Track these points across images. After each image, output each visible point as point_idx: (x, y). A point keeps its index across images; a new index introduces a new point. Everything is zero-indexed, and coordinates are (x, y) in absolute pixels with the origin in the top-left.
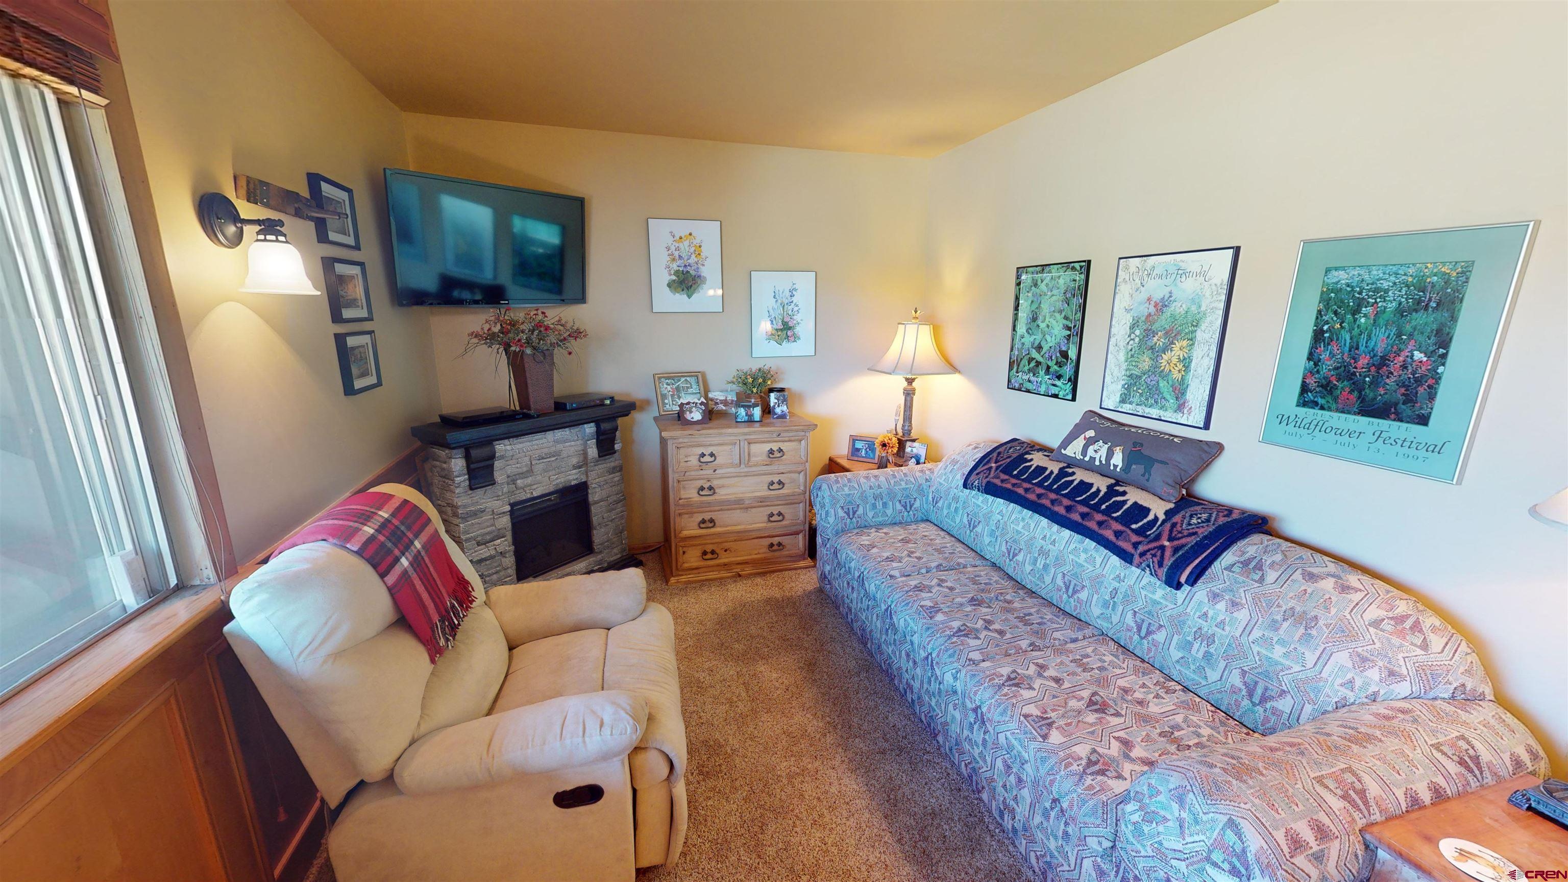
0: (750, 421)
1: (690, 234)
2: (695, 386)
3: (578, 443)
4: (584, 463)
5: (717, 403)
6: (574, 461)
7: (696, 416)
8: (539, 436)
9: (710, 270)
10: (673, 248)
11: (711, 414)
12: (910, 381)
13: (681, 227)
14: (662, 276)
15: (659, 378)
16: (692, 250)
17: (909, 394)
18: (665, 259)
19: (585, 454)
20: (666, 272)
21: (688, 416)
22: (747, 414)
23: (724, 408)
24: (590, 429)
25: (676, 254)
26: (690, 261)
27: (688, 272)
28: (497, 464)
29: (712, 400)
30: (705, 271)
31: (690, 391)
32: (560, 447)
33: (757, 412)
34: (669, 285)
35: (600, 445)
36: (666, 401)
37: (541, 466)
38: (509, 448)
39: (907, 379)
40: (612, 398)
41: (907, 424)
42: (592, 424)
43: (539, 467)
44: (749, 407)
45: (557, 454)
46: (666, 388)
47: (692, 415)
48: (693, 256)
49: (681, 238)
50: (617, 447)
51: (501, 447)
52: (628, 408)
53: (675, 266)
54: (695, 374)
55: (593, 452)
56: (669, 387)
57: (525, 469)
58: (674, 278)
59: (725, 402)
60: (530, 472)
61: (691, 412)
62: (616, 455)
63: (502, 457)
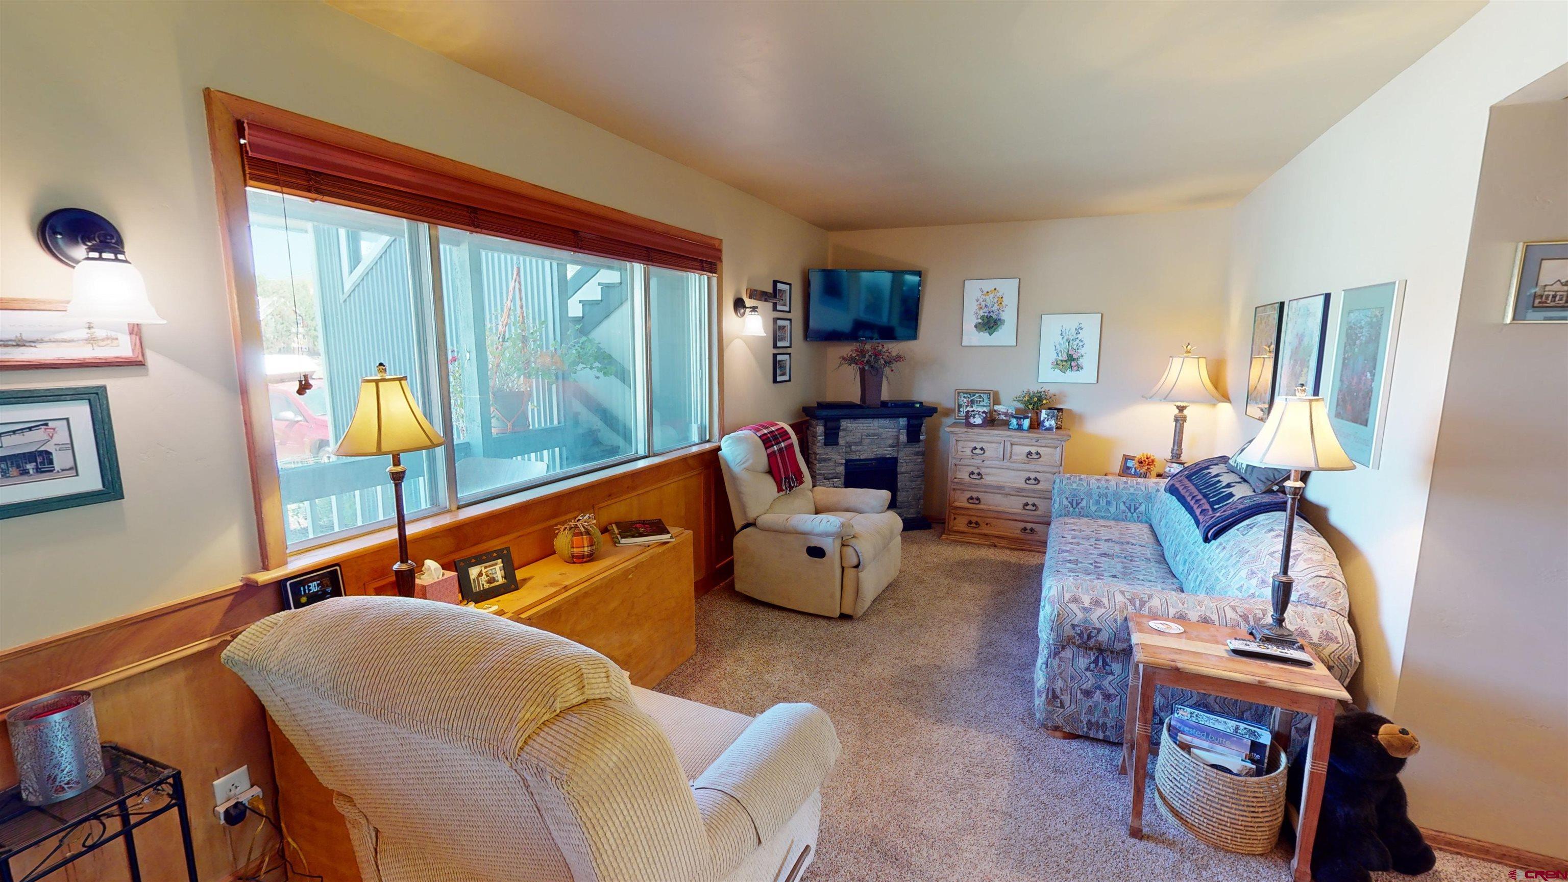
0: (1020, 428)
1: (995, 289)
2: (986, 401)
3: (894, 430)
4: (896, 445)
5: (1000, 414)
6: (890, 442)
7: (978, 420)
8: (870, 420)
9: (1009, 316)
10: (981, 300)
11: (991, 421)
12: (1181, 409)
13: (988, 285)
14: (971, 320)
15: (959, 393)
16: (995, 301)
17: (1180, 421)
18: (975, 307)
19: (898, 438)
20: (974, 317)
21: (972, 420)
22: (1017, 424)
23: (1005, 418)
24: (903, 422)
25: (983, 304)
26: (993, 309)
27: (991, 316)
28: (841, 433)
29: (995, 411)
30: (1004, 316)
31: (982, 404)
32: (882, 430)
33: (1026, 423)
34: (976, 326)
35: (909, 434)
36: (961, 409)
37: (868, 441)
38: (849, 425)
39: (1178, 407)
40: (921, 403)
41: (1176, 448)
42: (905, 419)
43: (867, 441)
44: (1020, 418)
45: (879, 435)
46: (964, 401)
47: (975, 420)
48: (996, 305)
49: (988, 292)
50: (922, 438)
51: (844, 424)
52: (931, 411)
53: (981, 313)
54: (988, 393)
55: (903, 438)
56: (965, 400)
57: (857, 440)
58: (980, 321)
59: (1006, 414)
60: (860, 443)
61: (974, 418)
62: (921, 444)
63: (844, 430)
